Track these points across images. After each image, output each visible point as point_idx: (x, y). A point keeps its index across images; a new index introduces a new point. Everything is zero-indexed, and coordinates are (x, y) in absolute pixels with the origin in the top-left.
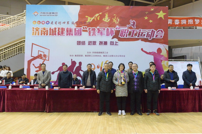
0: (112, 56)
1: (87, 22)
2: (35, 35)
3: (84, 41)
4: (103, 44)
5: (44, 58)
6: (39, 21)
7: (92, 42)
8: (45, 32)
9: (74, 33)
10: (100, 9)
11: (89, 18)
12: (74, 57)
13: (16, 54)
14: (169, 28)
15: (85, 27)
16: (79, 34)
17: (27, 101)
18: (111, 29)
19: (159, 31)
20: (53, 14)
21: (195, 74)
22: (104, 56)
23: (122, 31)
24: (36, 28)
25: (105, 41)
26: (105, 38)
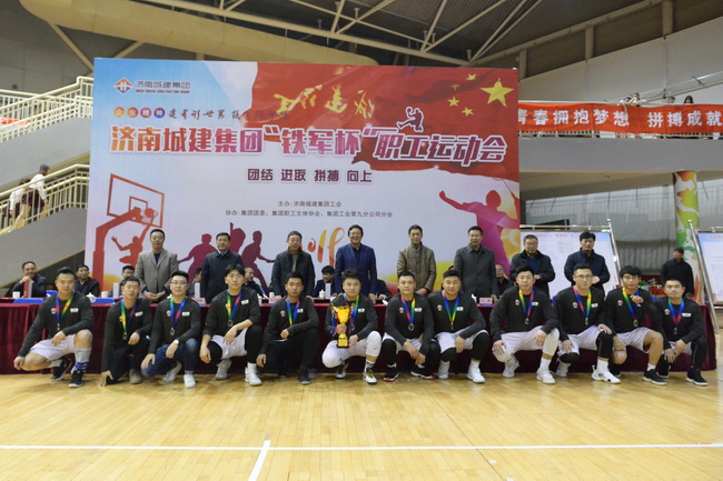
0: (354, 214)
1: (279, 112)
2: (122, 148)
3: (269, 170)
4: (326, 179)
5: (147, 220)
6: (133, 108)
7: (293, 172)
8: (150, 142)
9: (238, 145)
10: (321, 74)
11: (285, 101)
12: (239, 216)
15: (273, 128)
16: (253, 147)
18: (351, 133)
19: (492, 139)
20: (175, 89)
22: (329, 214)
23: (381, 139)
24: (123, 127)
25: (333, 170)
26: (331, 161)
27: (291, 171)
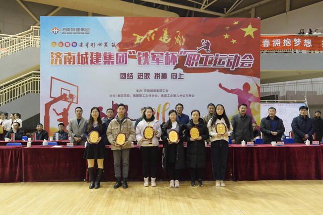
0: (175, 95)
1: (135, 43)
2: (56, 63)
3: (131, 74)
4: (160, 78)
5: (70, 100)
6: (61, 42)
7: (144, 75)
8: (70, 60)
9: (115, 61)
10: (157, 23)
11: (139, 37)
12: (116, 97)
15: (133, 52)
16: (123, 62)
17: (57, 164)
18: (173, 54)
19: (246, 56)
20: (82, 32)
22: (162, 96)
23: (189, 57)
24: (56, 52)
25: (164, 73)
26: (163, 68)
27: (142, 74)
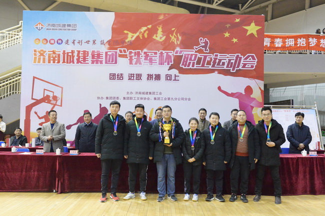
0: (169, 99)
1: (127, 41)
2: (39, 62)
3: (121, 74)
4: (153, 79)
5: (54, 102)
6: (45, 39)
7: (135, 75)
8: (55, 58)
9: (104, 60)
10: (150, 19)
11: (130, 34)
12: (105, 100)
13: (7, 96)
14: (265, 53)
15: (124, 50)
16: (112, 61)
17: (24, 173)
18: (167, 53)
19: (249, 56)
20: (68, 28)
21: (309, 129)
22: (155, 99)
23: (185, 56)
24: (40, 50)
25: (157, 74)
26: (156, 69)
27: (134, 74)
